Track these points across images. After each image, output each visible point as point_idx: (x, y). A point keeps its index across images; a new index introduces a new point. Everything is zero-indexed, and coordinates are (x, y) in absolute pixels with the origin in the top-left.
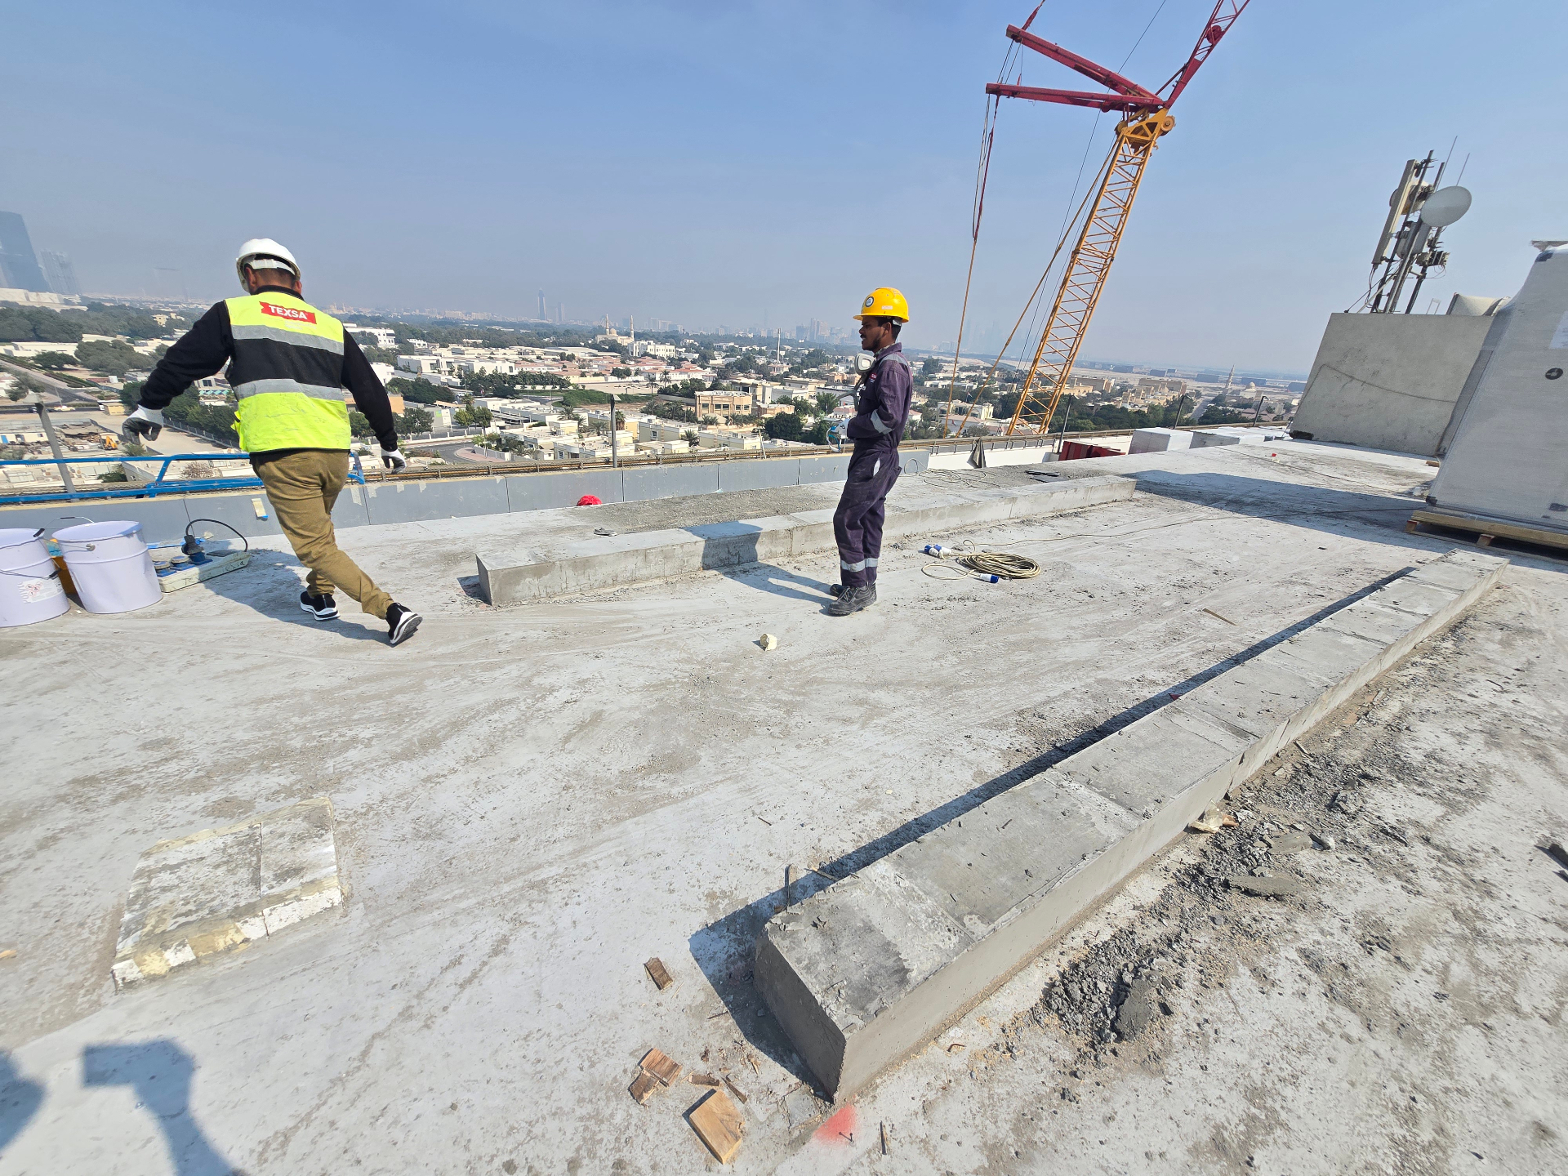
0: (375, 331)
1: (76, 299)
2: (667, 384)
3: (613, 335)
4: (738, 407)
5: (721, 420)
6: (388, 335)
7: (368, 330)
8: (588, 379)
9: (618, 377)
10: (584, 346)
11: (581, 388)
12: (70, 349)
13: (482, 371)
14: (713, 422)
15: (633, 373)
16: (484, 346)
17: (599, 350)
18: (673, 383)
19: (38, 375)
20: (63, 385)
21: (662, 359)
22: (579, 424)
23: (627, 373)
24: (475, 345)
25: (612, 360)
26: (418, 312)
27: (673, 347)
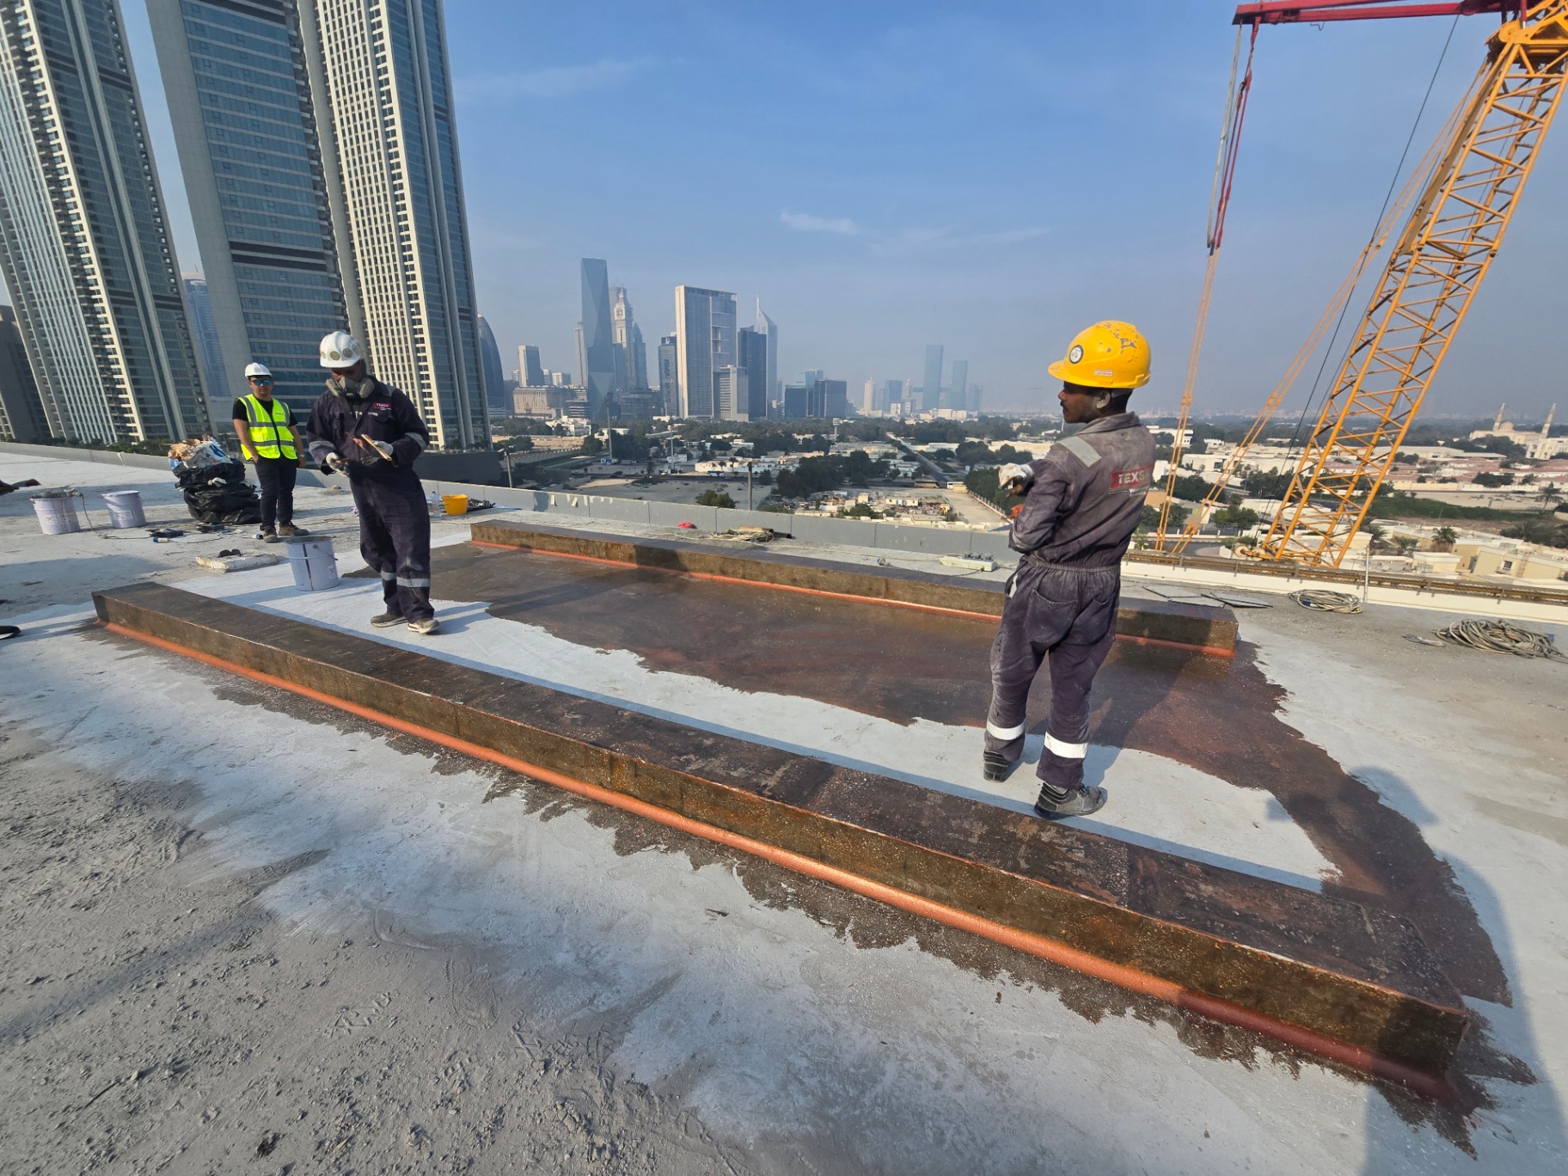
0: (1173, 432)
1: (975, 414)
6: (1186, 435)
7: (1167, 431)
8: (1428, 485)
9: (1486, 485)
10: (1444, 445)
11: (1409, 495)
12: (954, 447)
13: (1275, 470)
15: (1517, 480)
16: (1291, 445)
17: (1467, 450)
19: (932, 464)
20: (940, 470)
22: (1374, 538)
23: (1506, 480)
24: (1280, 445)
26: (1232, 413)
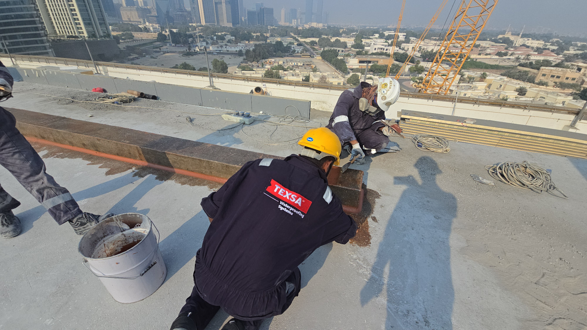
1: (326, 25)
2: (527, 61)
3: (508, 35)
4: (567, 78)
5: (551, 83)
6: (404, 35)
8: (481, 56)
9: (499, 56)
10: (489, 41)
11: (475, 60)
13: (432, 50)
14: (545, 84)
15: (509, 54)
16: (439, 40)
17: (496, 42)
18: (530, 61)
19: (308, 47)
20: (311, 50)
21: (533, 48)
22: (461, 77)
23: (506, 54)
24: (435, 40)
25: (501, 47)
27: (543, 42)
